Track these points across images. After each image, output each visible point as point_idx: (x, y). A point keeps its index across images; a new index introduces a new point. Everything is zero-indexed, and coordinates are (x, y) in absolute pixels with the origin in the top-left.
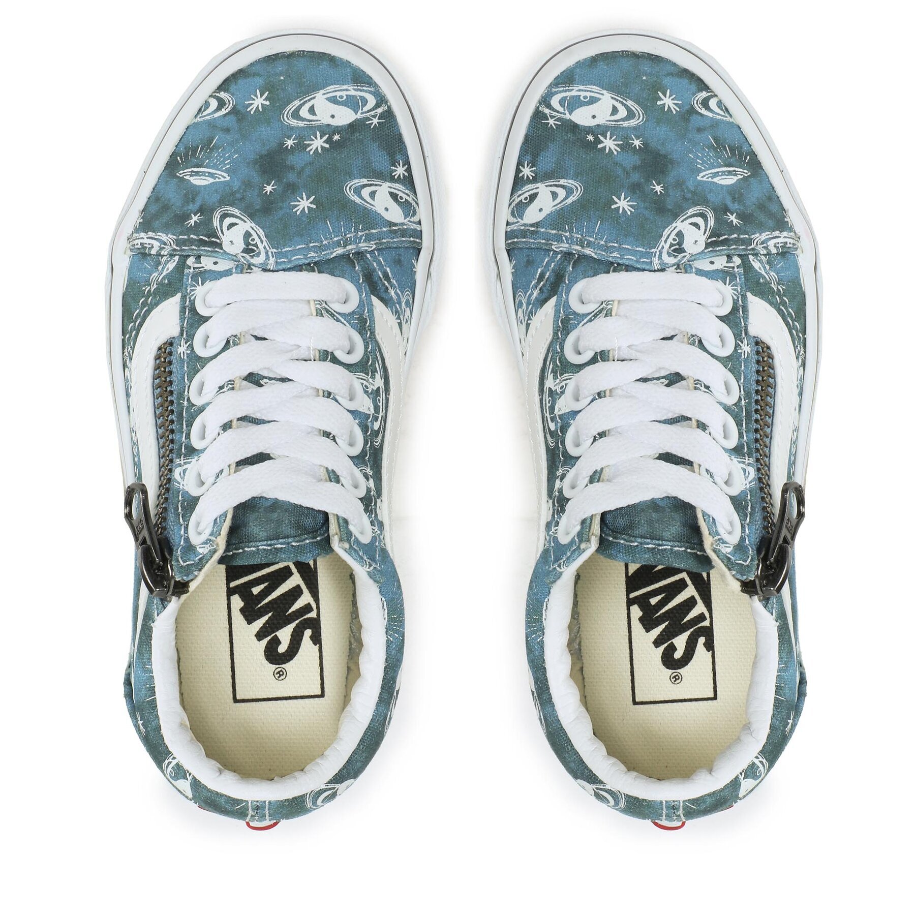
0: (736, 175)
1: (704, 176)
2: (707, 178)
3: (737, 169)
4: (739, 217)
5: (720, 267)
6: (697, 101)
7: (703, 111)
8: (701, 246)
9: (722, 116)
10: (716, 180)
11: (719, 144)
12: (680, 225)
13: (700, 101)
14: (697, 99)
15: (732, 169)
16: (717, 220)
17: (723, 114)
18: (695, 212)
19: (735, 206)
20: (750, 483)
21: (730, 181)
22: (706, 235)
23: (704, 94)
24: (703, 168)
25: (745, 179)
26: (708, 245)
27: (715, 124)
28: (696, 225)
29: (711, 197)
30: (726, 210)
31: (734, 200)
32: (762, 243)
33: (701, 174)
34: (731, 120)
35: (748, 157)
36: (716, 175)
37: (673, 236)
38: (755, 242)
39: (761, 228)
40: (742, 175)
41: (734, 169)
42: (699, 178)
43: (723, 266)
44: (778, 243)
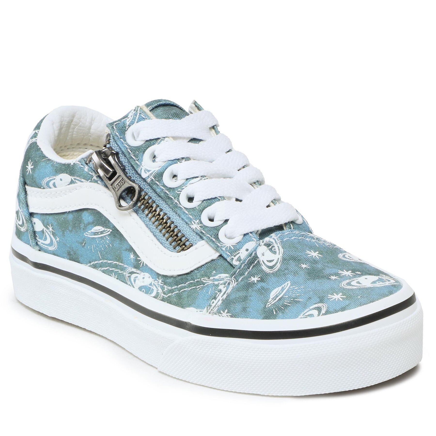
0: (272, 299)
1: (287, 285)
2: (285, 285)
3: (275, 301)
4: (253, 283)
5: (241, 251)
6: (323, 306)
7: (316, 306)
8: (259, 255)
9: (306, 313)
10: (280, 288)
11: (294, 302)
12: (277, 257)
13: (322, 308)
14: (325, 307)
15: (278, 299)
16: (262, 271)
17: (306, 314)
18: (276, 266)
19: (259, 285)
20: (141, 169)
21: (273, 294)
22: (261, 261)
23: (323, 311)
24: (291, 287)
25: (267, 301)
26: (256, 257)
27: (305, 306)
28: (271, 261)
29: (274, 279)
30: (262, 280)
31: (263, 288)
32: (229, 284)
33: (289, 284)
34: (300, 317)
35: (275, 313)
36: (283, 289)
37: (277, 250)
38: (233, 281)
39: (236, 290)
40: (270, 302)
41: (276, 300)
42: (289, 282)
43: (240, 253)
44: (220, 294)
